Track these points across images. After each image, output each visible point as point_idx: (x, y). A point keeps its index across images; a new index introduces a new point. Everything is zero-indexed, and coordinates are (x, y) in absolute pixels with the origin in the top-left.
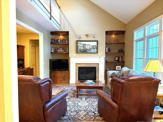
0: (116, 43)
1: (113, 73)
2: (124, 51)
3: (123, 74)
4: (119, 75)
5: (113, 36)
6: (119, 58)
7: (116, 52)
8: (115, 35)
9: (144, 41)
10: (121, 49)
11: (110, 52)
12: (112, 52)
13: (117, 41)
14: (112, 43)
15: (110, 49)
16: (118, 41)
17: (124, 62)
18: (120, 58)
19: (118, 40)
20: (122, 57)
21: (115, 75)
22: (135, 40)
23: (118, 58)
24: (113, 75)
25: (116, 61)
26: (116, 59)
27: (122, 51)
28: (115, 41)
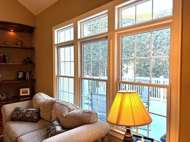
0: (19, 46)
1: (17, 109)
2: (34, 63)
3: (39, 109)
4: (30, 112)
5: (12, 33)
6: (25, 75)
7: (19, 64)
8: (14, 31)
9: (76, 47)
10: (29, 58)
11: (5, 64)
12: (11, 64)
13: (19, 43)
14: (10, 45)
15: (7, 58)
16: (22, 44)
17: (35, 80)
18: (28, 74)
19: (21, 41)
20: (30, 73)
21: (21, 115)
22: (56, 45)
23: (23, 74)
24: (17, 115)
25: (19, 79)
26: (20, 77)
27: (30, 63)
28: (17, 43)
